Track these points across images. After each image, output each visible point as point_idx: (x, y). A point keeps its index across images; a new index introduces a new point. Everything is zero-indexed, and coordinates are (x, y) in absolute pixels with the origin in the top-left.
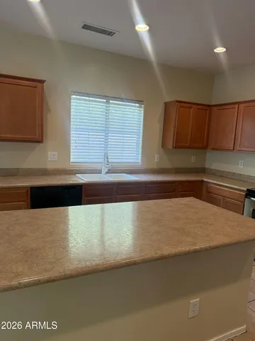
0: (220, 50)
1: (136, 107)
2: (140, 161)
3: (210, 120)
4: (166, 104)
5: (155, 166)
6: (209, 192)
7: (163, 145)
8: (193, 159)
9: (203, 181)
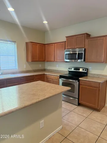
0: (45, 22)
1: (13, 44)
2: (17, 68)
3: (45, 50)
4: (27, 43)
5: (24, 70)
6: (47, 78)
7: (27, 60)
8: (40, 66)
9: (44, 74)
